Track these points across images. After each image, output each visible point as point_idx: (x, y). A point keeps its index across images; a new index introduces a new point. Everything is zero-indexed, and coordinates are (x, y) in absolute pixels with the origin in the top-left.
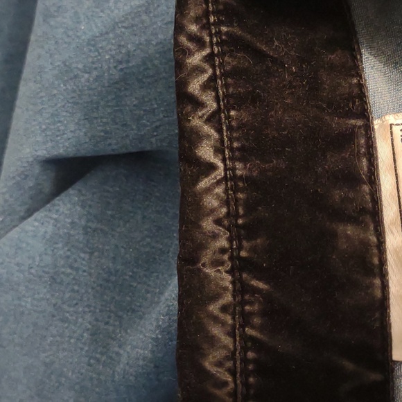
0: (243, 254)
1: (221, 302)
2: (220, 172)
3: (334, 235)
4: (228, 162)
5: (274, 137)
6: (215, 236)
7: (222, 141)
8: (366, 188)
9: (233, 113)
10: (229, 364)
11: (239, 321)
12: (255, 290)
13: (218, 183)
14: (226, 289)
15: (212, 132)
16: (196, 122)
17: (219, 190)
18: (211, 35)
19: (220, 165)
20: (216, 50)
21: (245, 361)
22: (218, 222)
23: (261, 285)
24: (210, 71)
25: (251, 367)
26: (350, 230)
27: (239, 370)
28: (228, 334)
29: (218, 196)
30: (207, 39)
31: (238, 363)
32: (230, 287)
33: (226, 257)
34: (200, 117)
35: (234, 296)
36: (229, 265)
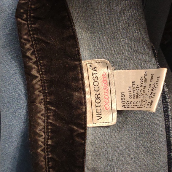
0: (48, 100)
1: (41, 113)
2: (39, 78)
3: (73, 95)
4: (41, 75)
5: (54, 68)
6: (39, 96)
7: (39, 69)
8: (81, 82)
9: (41, 62)
10: (43, 130)
11: (46, 118)
12: (51, 109)
13: (39, 81)
14: (43, 110)
15: (36, 67)
16: (30, 64)
17: (39, 83)
18: (31, 38)
19: (39, 76)
20: (34, 43)
21: (48, 129)
22: (40, 91)
23: (53, 108)
24: (33, 49)
25: (49, 131)
26: (77, 94)
27: (46, 131)
28: (43, 122)
29: (39, 84)
30: (30, 40)
31: (46, 129)
32: (44, 109)
33: (43, 101)
34: (31, 62)
35: (45, 111)
36: (44, 103)
